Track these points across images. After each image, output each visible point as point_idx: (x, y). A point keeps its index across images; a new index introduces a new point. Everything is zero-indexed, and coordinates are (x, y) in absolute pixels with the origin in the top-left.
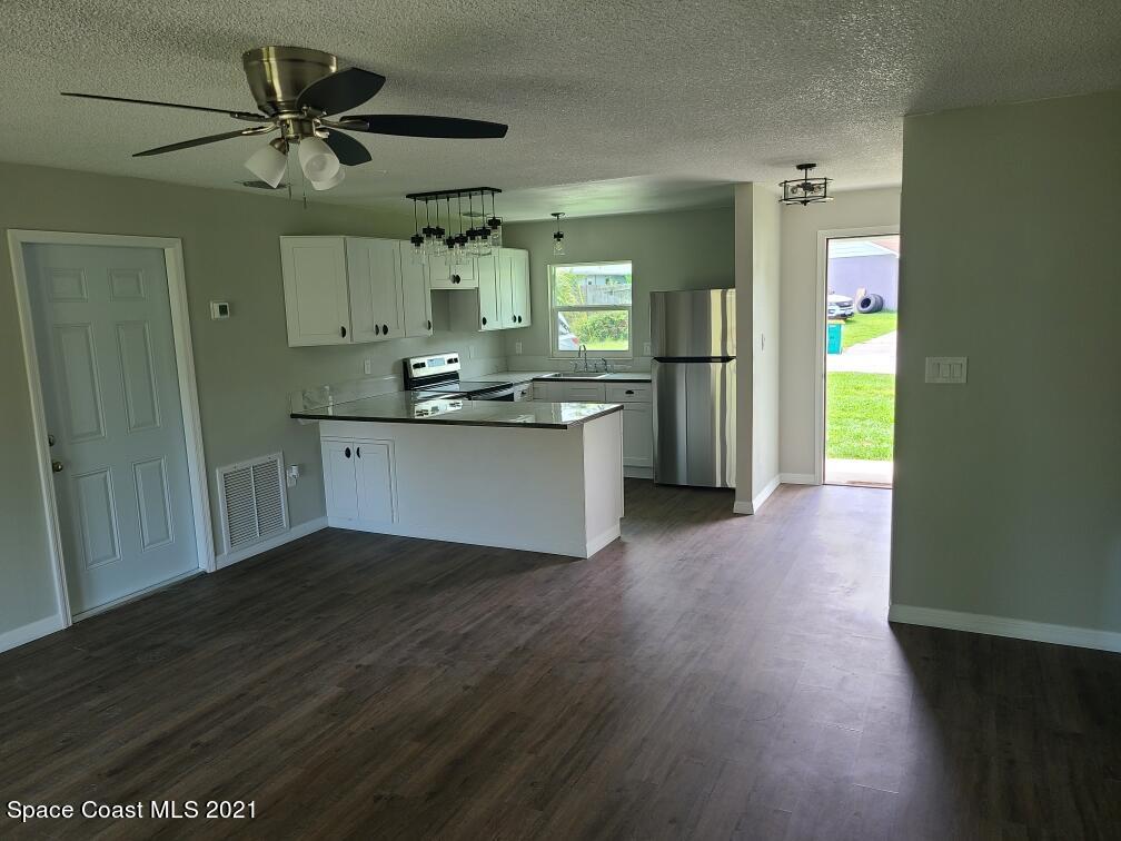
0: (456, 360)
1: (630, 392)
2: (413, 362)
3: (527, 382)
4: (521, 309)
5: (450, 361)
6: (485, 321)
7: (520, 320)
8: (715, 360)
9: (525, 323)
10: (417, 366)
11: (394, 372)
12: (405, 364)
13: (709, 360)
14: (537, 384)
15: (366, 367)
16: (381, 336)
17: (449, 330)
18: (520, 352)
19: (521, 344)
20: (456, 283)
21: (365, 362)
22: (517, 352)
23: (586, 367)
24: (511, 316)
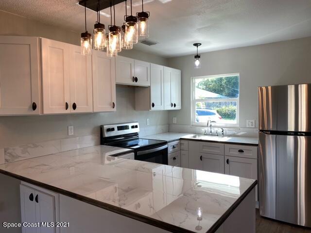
0: (136, 127)
1: (241, 151)
2: (106, 127)
3: (177, 140)
4: (176, 100)
5: (133, 127)
6: (153, 105)
7: (175, 105)
8: (290, 133)
9: (178, 107)
10: (109, 130)
11: (93, 133)
12: (101, 128)
13: (287, 133)
14: (183, 142)
15: (69, 131)
16: (70, 110)
17: (135, 109)
18: (176, 122)
19: (176, 118)
20: (135, 81)
21: (69, 127)
22: (174, 122)
23: (211, 132)
24: (169, 104)
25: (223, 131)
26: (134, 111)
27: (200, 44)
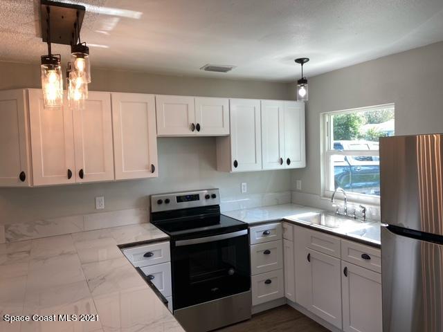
0: (213, 196)
1: (366, 257)
2: (156, 198)
4: (293, 153)
5: (207, 197)
6: (236, 164)
7: (289, 162)
9: (297, 165)
10: (160, 202)
15: (97, 203)
16: (75, 179)
17: (216, 169)
18: (300, 189)
19: (300, 181)
20: (196, 130)
21: (97, 198)
22: (298, 188)
23: (346, 211)
24: (277, 159)
25: (364, 211)
26: (215, 172)
27: (308, 60)
